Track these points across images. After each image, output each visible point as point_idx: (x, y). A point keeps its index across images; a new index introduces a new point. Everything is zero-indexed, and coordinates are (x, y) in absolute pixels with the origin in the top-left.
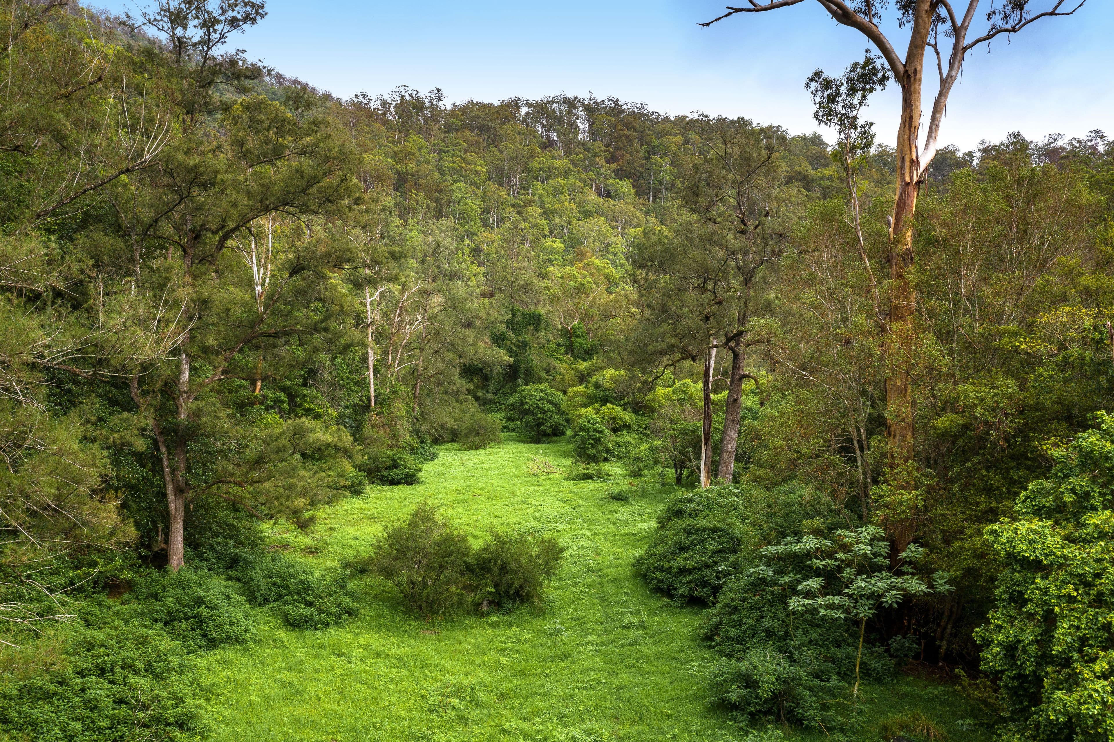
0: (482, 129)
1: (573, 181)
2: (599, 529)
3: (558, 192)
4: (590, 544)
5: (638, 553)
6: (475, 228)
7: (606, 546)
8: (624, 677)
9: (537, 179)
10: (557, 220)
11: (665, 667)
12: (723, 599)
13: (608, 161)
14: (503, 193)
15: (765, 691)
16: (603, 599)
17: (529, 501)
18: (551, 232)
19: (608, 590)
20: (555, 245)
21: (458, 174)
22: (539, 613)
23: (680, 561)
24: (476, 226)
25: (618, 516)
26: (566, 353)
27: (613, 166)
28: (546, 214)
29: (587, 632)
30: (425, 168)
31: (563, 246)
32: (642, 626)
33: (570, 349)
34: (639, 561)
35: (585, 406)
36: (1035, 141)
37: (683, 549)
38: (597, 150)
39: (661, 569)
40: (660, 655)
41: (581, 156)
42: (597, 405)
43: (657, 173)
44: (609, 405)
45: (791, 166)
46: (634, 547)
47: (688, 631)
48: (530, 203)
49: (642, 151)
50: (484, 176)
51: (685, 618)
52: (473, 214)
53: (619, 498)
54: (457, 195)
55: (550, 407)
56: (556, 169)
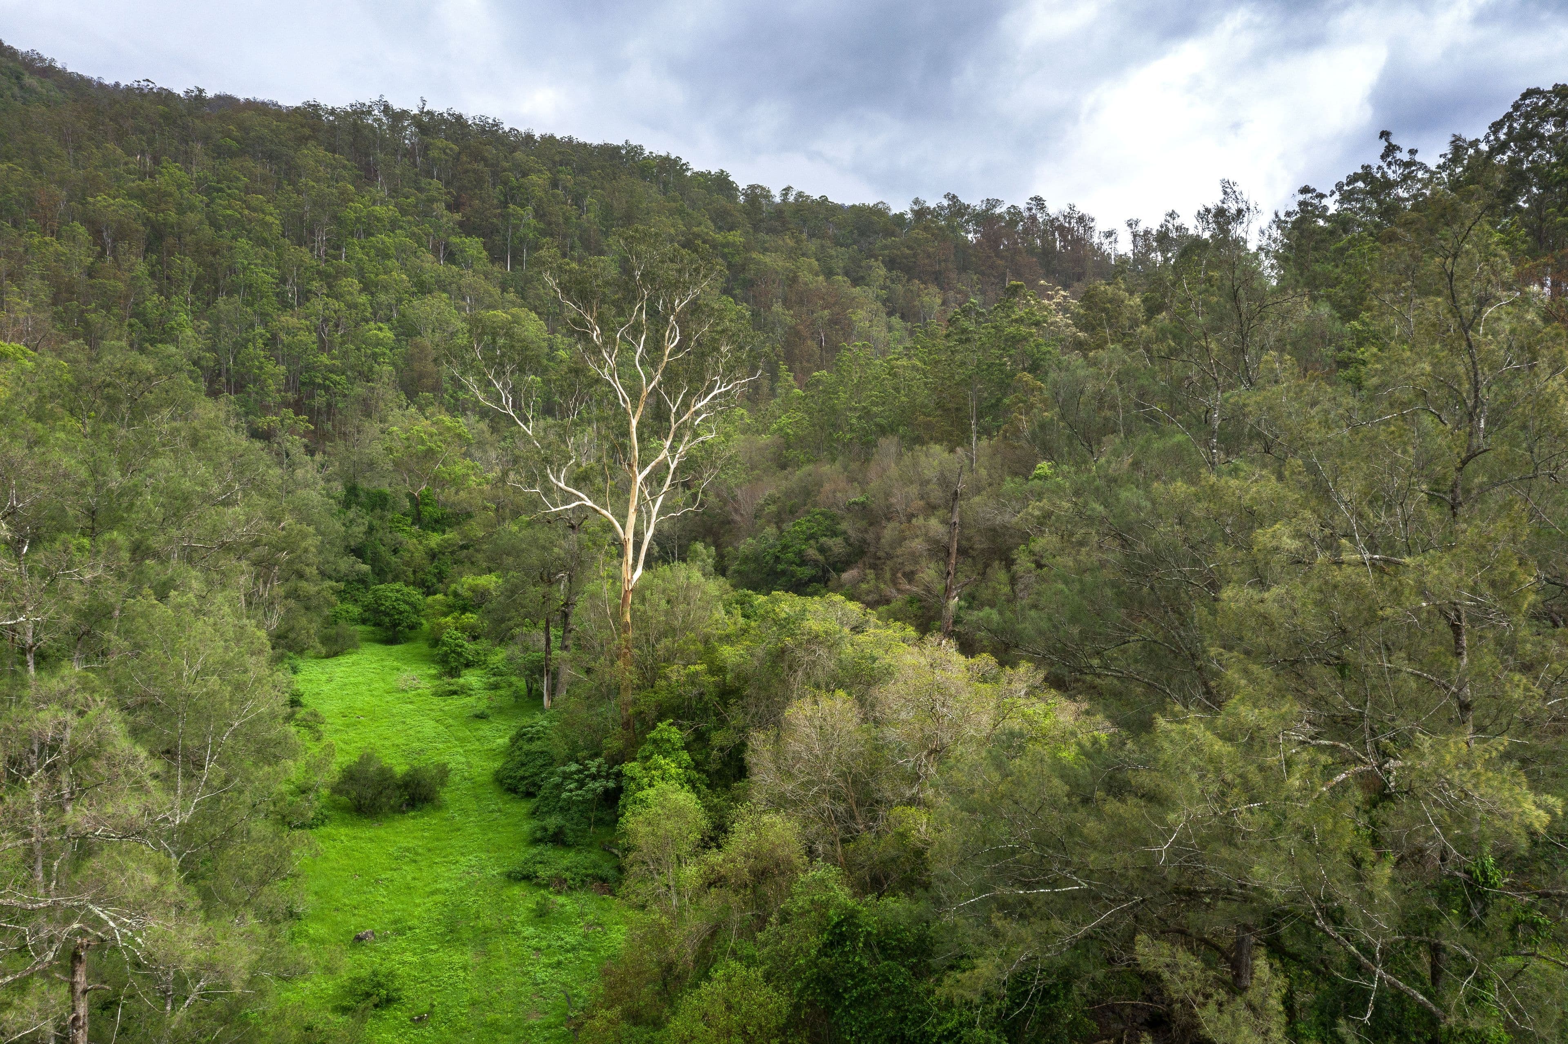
0: (271, 157)
1: (401, 237)
2: (469, 747)
3: (383, 254)
4: (463, 760)
5: (497, 765)
6: (270, 309)
7: (475, 760)
8: (491, 835)
9: (352, 234)
10: (382, 297)
11: (511, 829)
12: (542, 793)
13: (449, 207)
14: (305, 255)
15: (551, 831)
16: (476, 797)
17: (408, 721)
18: (375, 314)
19: (479, 791)
20: (381, 335)
21: (241, 226)
22: (439, 808)
23: (521, 773)
24: (269, 305)
25: (481, 733)
26: (413, 523)
27: (458, 217)
28: (367, 287)
29: (468, 816)
30: (192, 218)
31: (390, 335)
32: (500, 811)
33: (418, 519)
34: (498, 772)
35: (445, 615)
36: (972, 204)
37: (523, 765)
38: (435, 194)
39: (510, 777)
40: (509, 824)
41: (412, 200)
42: (456, 614)
43: (516, 228)
44: (468, 615)
45: (688, 225)
46: (495, 760)
47: (524, 811)
48: (346, 273)
49: (496, 193)
50: (277, 229)
51: (523, 804)
52: (264, 288)
53: (481, 717)
54: (241, 260)
55: (407, 607)
56: (378, 220)
